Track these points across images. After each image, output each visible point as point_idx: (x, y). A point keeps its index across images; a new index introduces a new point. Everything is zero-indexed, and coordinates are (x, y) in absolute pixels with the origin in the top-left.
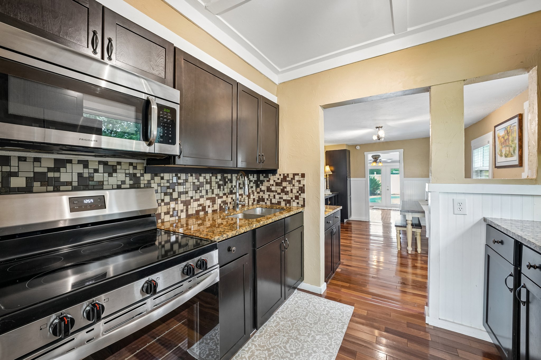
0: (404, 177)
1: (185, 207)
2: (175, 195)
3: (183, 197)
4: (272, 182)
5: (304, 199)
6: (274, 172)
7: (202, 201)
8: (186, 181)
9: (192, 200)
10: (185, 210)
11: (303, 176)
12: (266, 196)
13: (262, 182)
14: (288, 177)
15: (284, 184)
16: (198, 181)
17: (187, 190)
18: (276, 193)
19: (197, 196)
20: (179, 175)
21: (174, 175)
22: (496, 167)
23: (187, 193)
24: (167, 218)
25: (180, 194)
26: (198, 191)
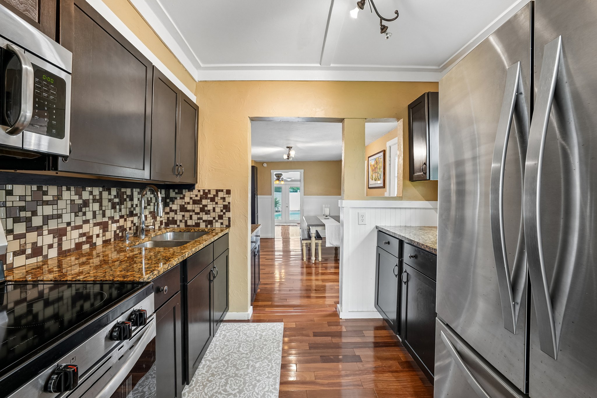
0: (304, 195)
1: (56, 240)
2: (37, 221)
3: (53, 224)
4: (187, 199)
5: (229, 218)
6: (191, 187)
7: (86, 228)
8: (59, 197)
9: (69, 228)
10: (55, 245)
11: (228, 192)
12: (178, 217)
13: (173, 200)
14: (210, 194)
15: (204, 202)
16: (80, 197)
17: (60, 212)
18: (194, 213)
19: (79, 221)
20: (45, 188)
21: (35, 188)
22: (369, 188)
23: (59, 216)
24: (20, 261)
25: (46, 219)
26: (80, 214)
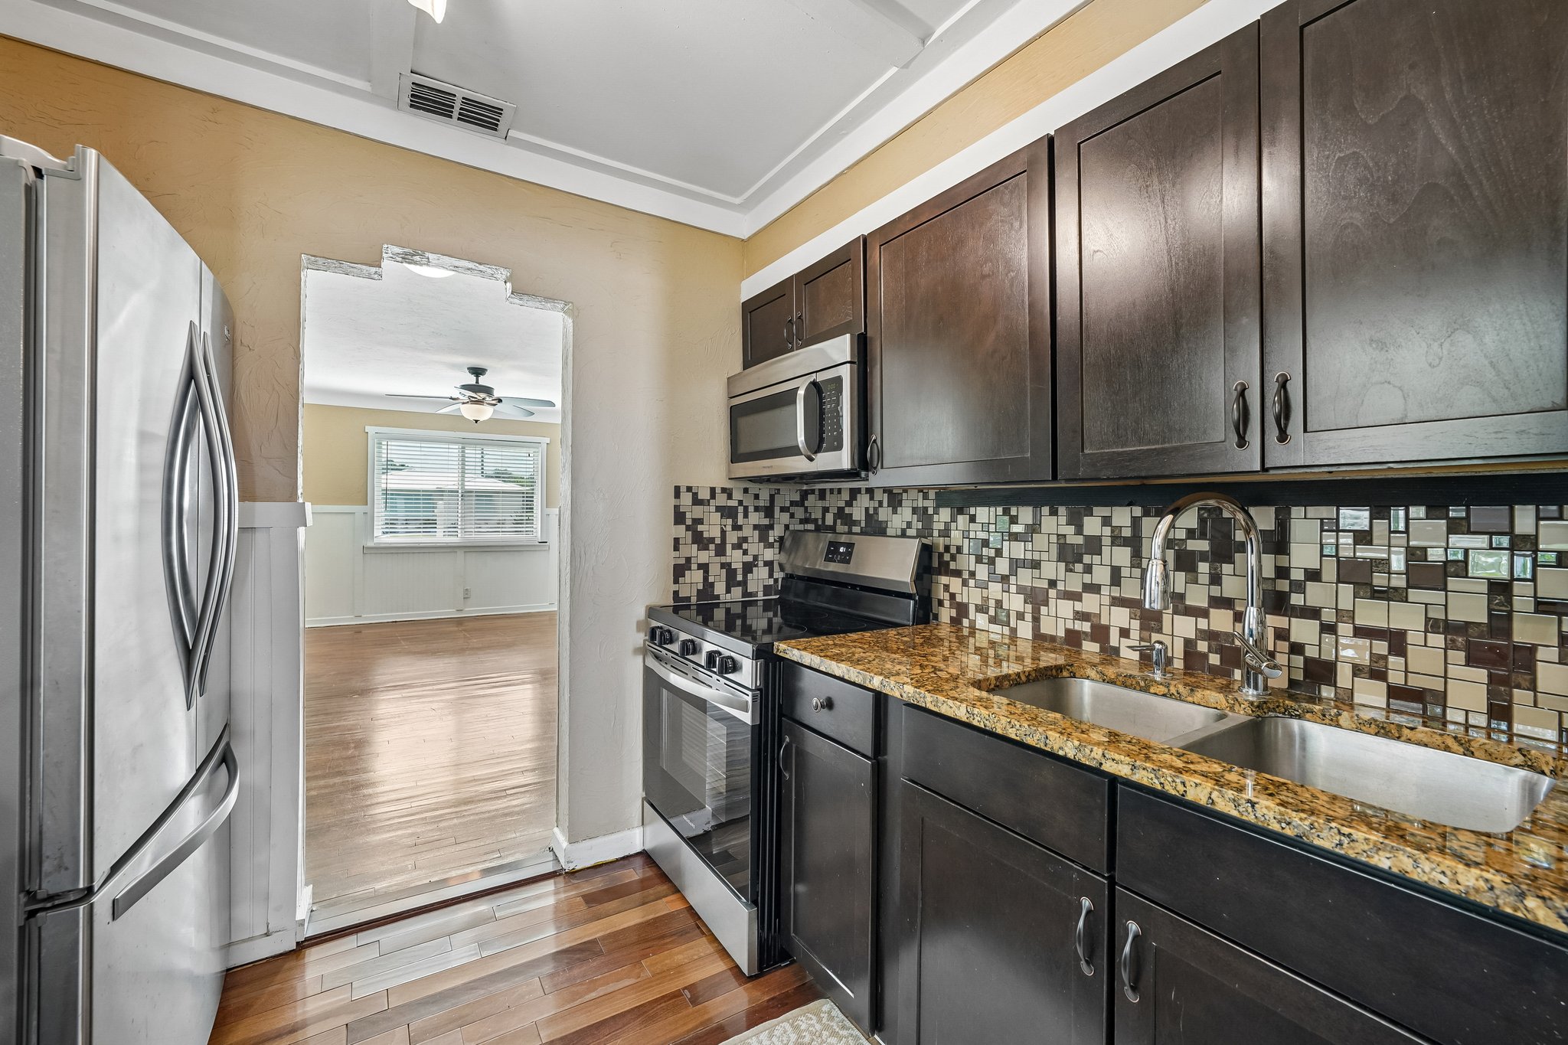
1: (1029, 607)
2: (1002, 566)
3: (1025, 577)
7: (1090, 603)
8: (1034, 529)
9: (1052, 593)
10: (1028, 617)
16: (1079, 531)
17: (1036, 557)
19: (1074, 583)
20: (1013, 511)
21: (1000, 510)
23: (1036, 565)
25: (1016, 564)
26: (1079, 567)
